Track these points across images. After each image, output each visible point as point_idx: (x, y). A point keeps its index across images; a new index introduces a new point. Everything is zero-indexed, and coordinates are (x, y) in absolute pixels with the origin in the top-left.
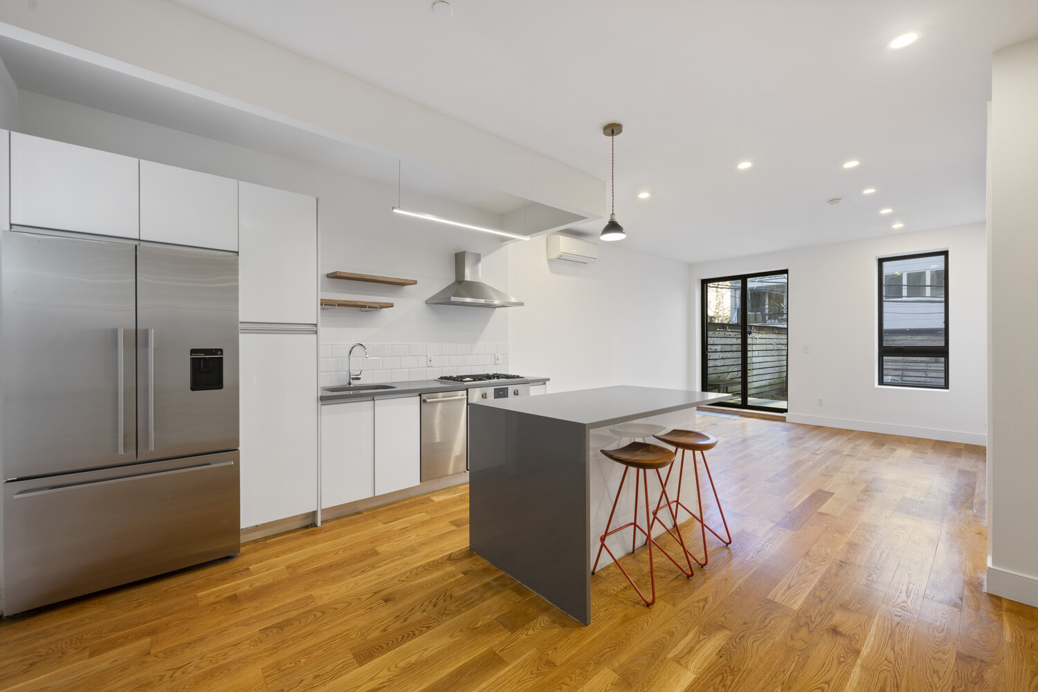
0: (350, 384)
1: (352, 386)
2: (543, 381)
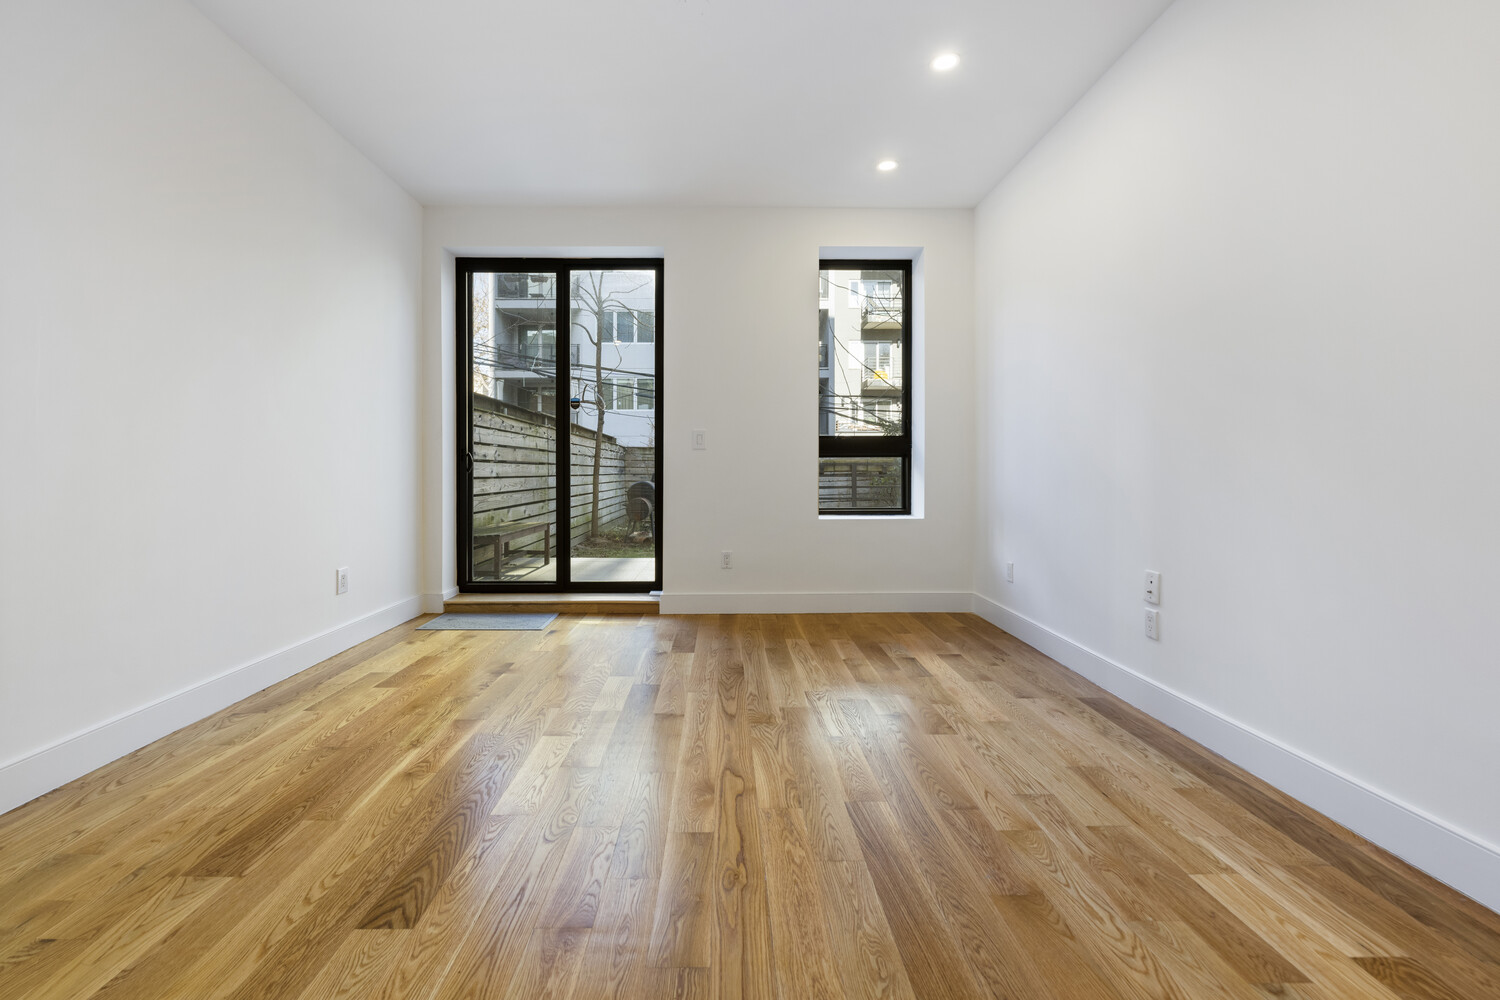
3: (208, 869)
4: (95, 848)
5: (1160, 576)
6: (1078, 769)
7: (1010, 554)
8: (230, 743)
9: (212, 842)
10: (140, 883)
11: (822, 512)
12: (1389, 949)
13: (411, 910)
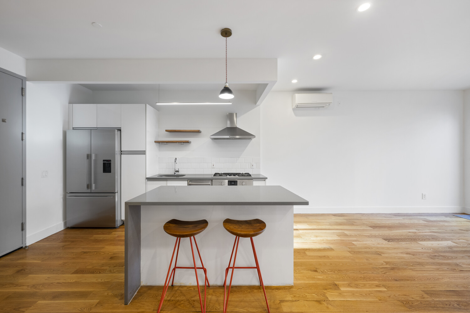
0: (175, 174)
1: (176, 174)
2: (265, 179)
3: (371, 227)
4: (361, 220)
8: (386, 217)
9: (373, 225)
10: (364, 224)
13: (390, 241)
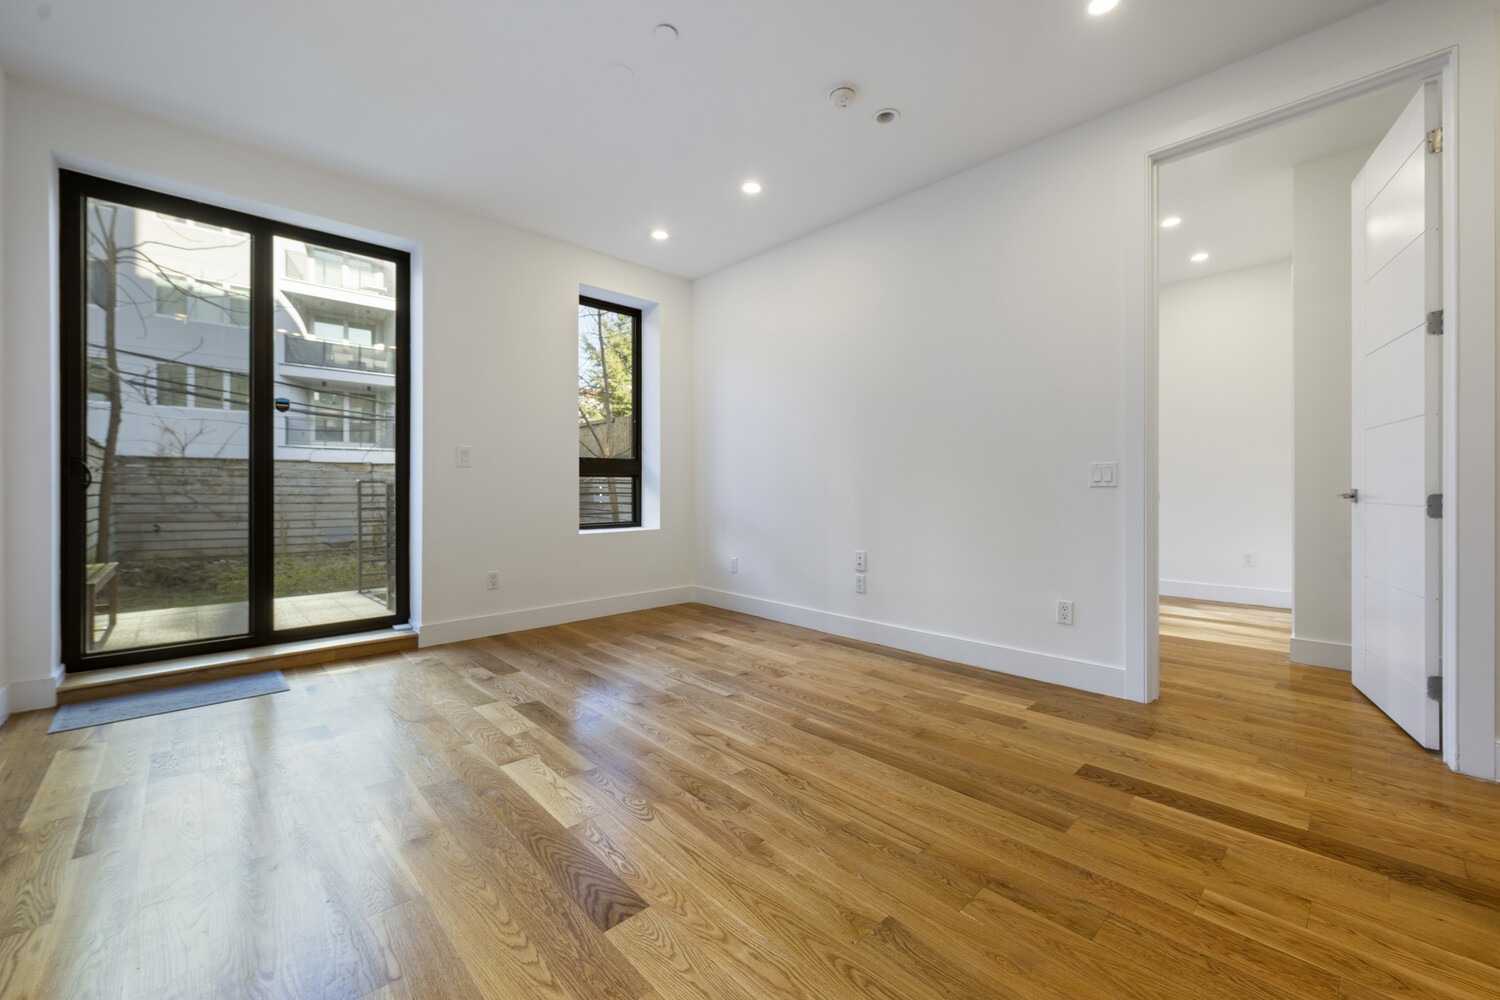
5: (866, 554)
6: (866, 674)
7: (731, 552)
11: (583, 527)
12: (1032, 703)
